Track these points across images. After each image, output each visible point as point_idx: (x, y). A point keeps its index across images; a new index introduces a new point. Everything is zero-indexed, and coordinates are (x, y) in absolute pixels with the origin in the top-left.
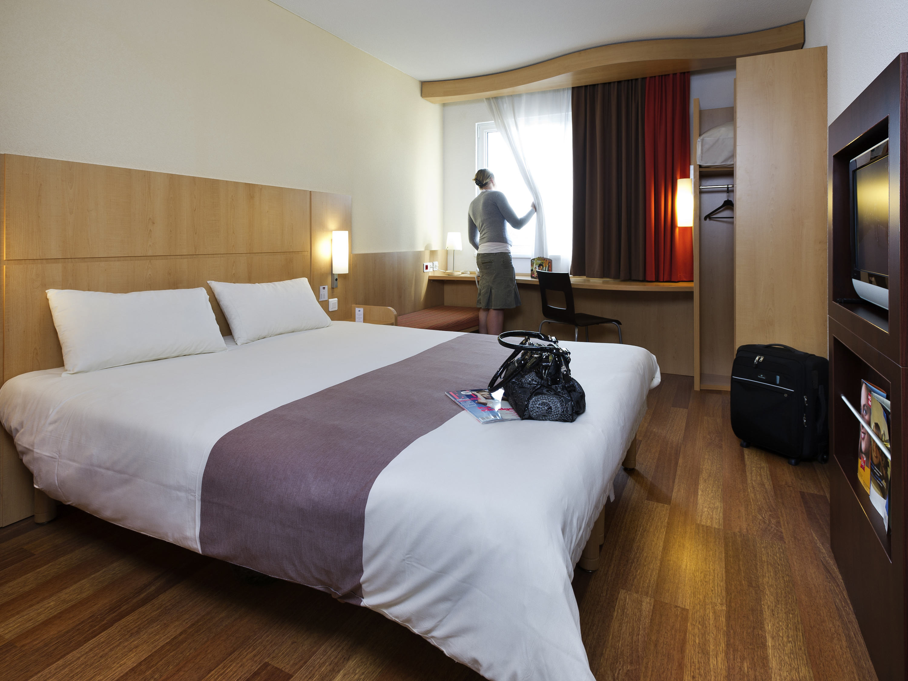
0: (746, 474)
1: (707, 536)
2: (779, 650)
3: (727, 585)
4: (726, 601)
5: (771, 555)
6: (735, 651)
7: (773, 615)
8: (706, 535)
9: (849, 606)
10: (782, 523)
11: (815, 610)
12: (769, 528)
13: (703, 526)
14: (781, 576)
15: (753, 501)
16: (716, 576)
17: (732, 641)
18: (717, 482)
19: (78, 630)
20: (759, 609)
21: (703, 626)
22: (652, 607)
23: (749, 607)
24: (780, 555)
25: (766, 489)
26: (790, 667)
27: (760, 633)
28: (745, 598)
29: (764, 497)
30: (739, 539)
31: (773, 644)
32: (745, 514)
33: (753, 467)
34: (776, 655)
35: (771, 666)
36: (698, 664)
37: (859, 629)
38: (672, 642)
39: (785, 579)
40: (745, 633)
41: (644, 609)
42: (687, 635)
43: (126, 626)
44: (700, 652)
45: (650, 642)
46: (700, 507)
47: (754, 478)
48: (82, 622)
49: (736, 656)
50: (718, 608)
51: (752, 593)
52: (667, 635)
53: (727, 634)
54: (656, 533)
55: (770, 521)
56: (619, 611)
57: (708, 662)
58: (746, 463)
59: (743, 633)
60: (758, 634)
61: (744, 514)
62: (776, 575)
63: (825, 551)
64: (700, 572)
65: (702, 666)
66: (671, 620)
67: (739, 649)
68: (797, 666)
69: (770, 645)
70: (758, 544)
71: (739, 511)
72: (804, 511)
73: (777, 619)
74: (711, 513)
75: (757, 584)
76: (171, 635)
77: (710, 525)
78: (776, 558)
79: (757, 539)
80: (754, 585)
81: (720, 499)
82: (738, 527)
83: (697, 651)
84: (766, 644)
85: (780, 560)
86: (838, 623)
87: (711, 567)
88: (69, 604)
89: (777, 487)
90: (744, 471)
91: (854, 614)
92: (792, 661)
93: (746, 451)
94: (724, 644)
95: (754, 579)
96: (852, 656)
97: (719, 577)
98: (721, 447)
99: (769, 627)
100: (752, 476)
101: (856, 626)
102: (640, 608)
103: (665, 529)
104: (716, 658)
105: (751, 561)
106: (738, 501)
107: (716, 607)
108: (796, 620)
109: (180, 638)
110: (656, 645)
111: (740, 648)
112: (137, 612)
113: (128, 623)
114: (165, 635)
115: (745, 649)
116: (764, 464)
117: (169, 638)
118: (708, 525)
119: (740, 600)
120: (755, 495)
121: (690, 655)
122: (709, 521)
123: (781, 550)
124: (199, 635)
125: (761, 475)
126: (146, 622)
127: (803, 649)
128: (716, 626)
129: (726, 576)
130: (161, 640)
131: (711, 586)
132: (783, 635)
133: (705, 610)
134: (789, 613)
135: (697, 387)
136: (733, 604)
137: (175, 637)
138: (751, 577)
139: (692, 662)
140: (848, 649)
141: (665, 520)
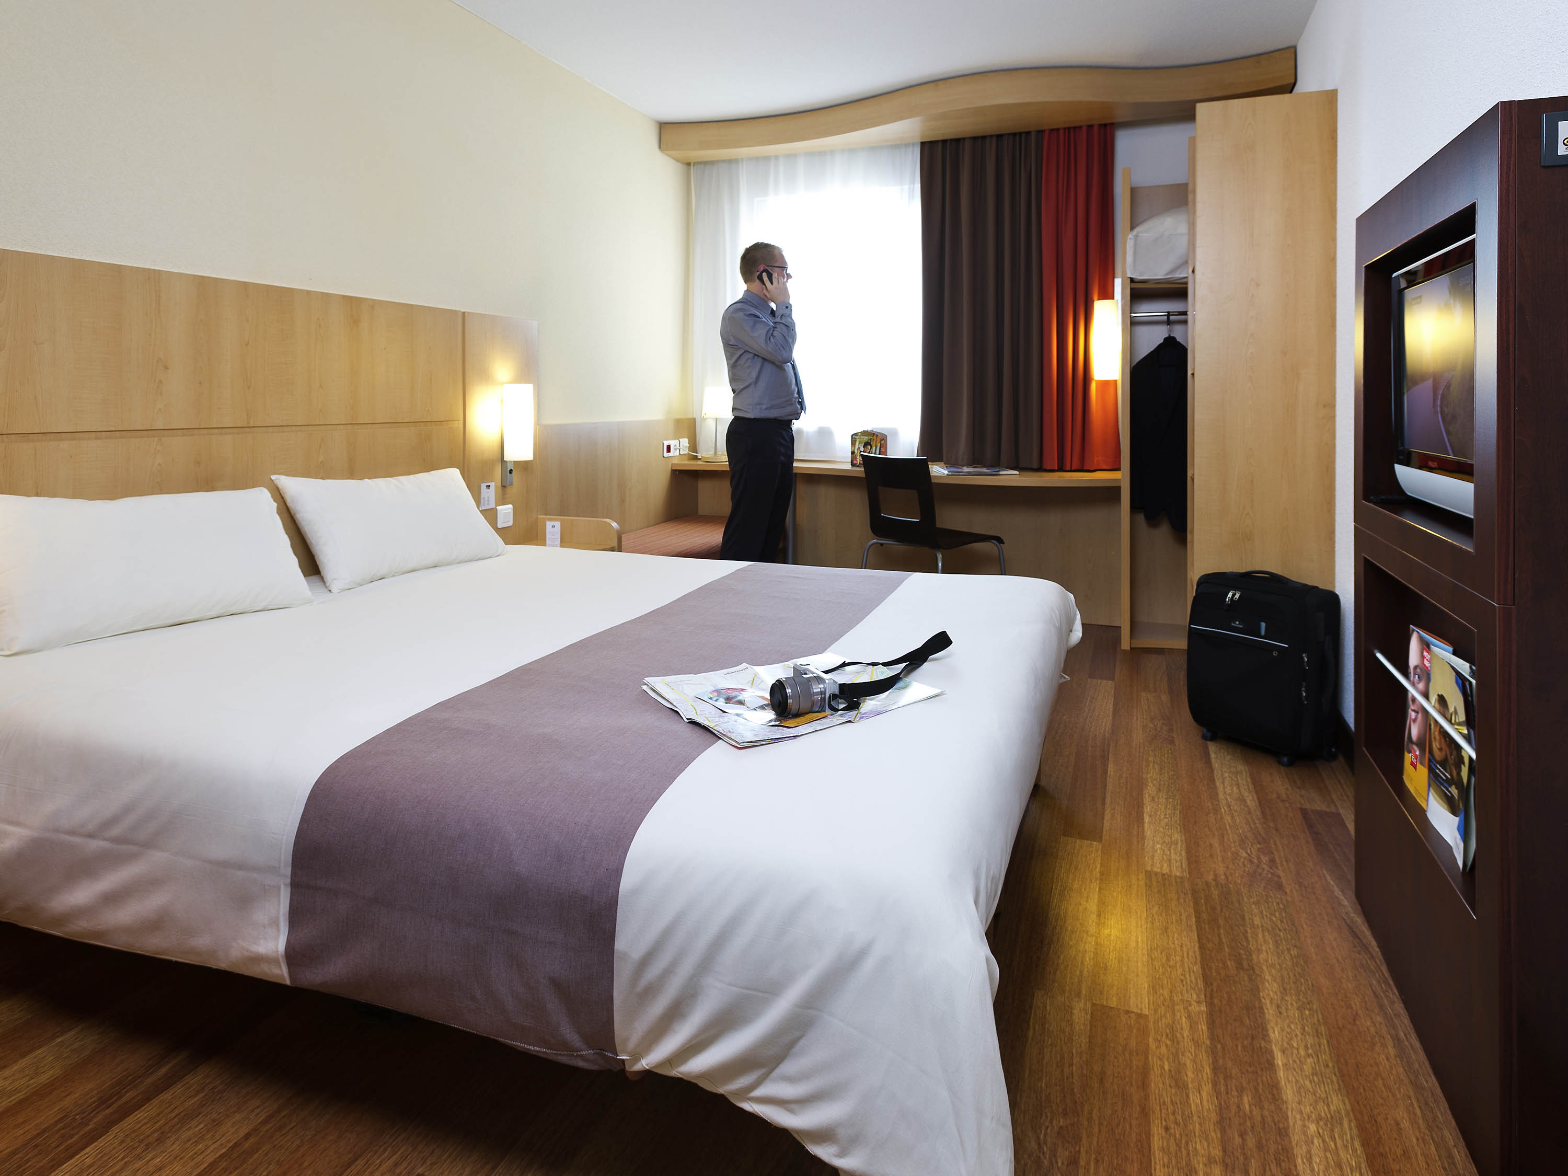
0: (1215, 785)
1: (1165, 890)
2: (1295, 1070)
3: (1203, 969)
4: (1205, 996)
5: (1266, 916)
6: (1227, 1077)
7: (1280, 1013)
8: (1163, 889)
9: (1391, 989)
10: (1278, 861)
11: (1342, 1001)
12: (1260, 870)
13: (1156, 874)
14: (1285, 948)
15: (1230, 827)
16: (1185, 955)
17: (1221, 1062)
18: (1171, 800)
19: (36, 1146)
20: (1257, 1005)
21: (1174, 1042)
22: (1089, 1017)
23: (1242, 1003)
24: (1280, 914)
25: (1248, 807)
26: (1314, 1097)
27: (1263, 1046)
28: (1234, 988)
29: (1247, 820)
30: (1215, 893)
31: (1285, 1061)
32: (1221, 851)
33: (1225, 772)
34: (1290, 1079)
35: (1284, 1098)
36: (1172, 1106)
37: (1412, 1026)
38: (1127, 1072)
39: (1292, 953)
40: (1240, 1048)
41: (1077, 1020)
42: (1150, 1058)
43: (134, 1131)
44: (1172, 1084)
45: (1091, 1075)
46: (1149, 843)
47: (1228, 790)
48: (44, 1131)
49: (1229, 1087)
50: (1194, 1008)
51: (1244, 981)
52: (1118, 1061)
53: (1213, 1051)
54: (1083, 890)
55: (1259, 858)
56: (1037, 1028)
57: (1187, 1100)
58: (1213, 766)
59: (1237, 1046)
60: (1261, 1048)
61: (1219, 851)
62: (1277, 947)
63: (1347, 903)
64: (1159, 951)
65: (1178, 1109)
66: (1121, 1035)
67: (1233, 1075)
68: (1325, 1094)
69: (1280, 1063)
70: (1245, 899)
71: (1211, 845)
72: (1310, 840)
73: (1287, 1020)
74: (1168, 853)
75: (1250, 964)
76: (229, 1141)
77: (1168, 871)
78: (1274, 919)
79: (1243, 890)
80: (1246, 966)
81: (1179, 827)
82: (1212, 873)
83: (1168, 1084)
84: (1274, 1063)
85: (1282, 922)
86: (1379, 1019)
87: (1176, 942)
88: (12, 1098)
89: (1264, 803)
90: (1212, 780)
91: (1401, 1002)
92: (1316, 1087)
93: (1212, 747)
94: (1210, 1067)
95: (1245, 956)
96: (1405, 1070)
97: (1190, 957)
98: (1172, 742)
99: (1275, 1034)
100: (1224, 788)
101: (1407, 1021)
102: (1069, 1018)
103: (1098, 882)
104: (1199, 1092)
105: (1238, 927)
106: (1207, 829)
107: (1190, 1008)
108: (1316, 1018)
109: (247, 1145)
110: (1101, 1081)
111: (1234, 1072)
112: (155, 1102)
113: (140, 1125)
114: (216, 1142)
115: (1242, 1073)
116: (1241, 767)
117: (225, 1147)
118: (1165, 872)
119: (1227, 993)
120: (1233, 817)
121: (1157, 1092)
122: (1165, 865)
123: (1281, 906)
124: (282, 1136)
125: (1238, 785)
126: (176, 1118)
127: (1330, 1065)
128: (1193, 1040)
129: (1202, 954)
130: (209, 1151)
131: (1180, 971)
132: (1298, 1045)
133: (1174, 1014)
134: (1304, 1009)
135: (1125, 644)
136: (1216, 1001)
137: (236, 1143)
138: (1240, 954)
139: (1162, 1103)
140: (1398, 1059)
141: (1096, 868)
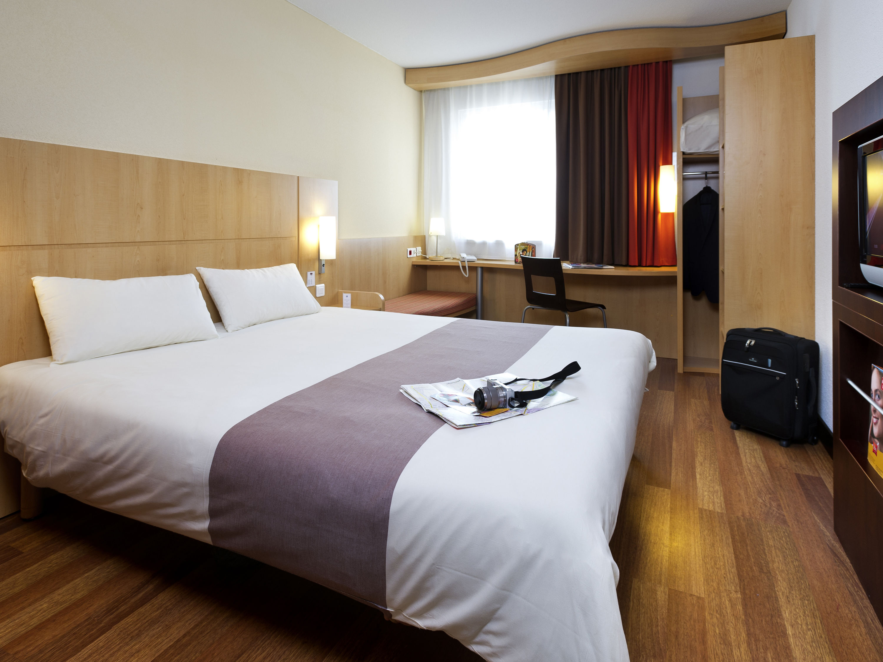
0: (740, 457)
1: (711, 521)
2: (800, 638)
3: (738, 571)
4: (740, 588)
5: (777, 540)
6: (757, 640)
7: (789, 601)
8: (710, 520)
9: (861, 591)
10: (783, 506)
11: (829, 596)
12: (771, 511)
13: (705, 510)
14: (790, 561)
15: (751, 484)
16: (726, 561)
17: (752, 630)
18: (713, 465)
19: (74, 634)
20: (774, 595)
21: (721, 616)
22: (667, 597)
23: (764, 594)
24: (786, 539)
25: (761, 471)
26: (814, 656)
27: (778, 621)
28: (758, 585)
29: (762, 480)
30: (743, 524)
31: (793, 632)
32: (746, 498)
33: (746, 449)
34: (798, 644)
35: (794, 656)
36: (722, 656)
37: (876, 615)
38: (693, 633)
39: (795, 564)
40: (764, 622)
41: (660, 598)
42: (707, 625)
43: (125, 629)
44: (721, 642)
45: (670, 633)
46: (700, 491)
47: (749, 461)
48: (78, 626)
49: (758, 646)
50: (733, 595)
51: (765, 580)
52: (686, 626)
53: (746, 623)
54: (660, 518)
55: (770, 504)
56: (635, 601)
57: (731, 653)
58: (738, 445)
59: (762, 621)
60: (777, 623)
61: (744, 498)
62: (785, 560)
63: (829, 534)
64: (709, 559)
65: (726, 658)
66: (688, 609)
67: (760, 639)
68: (820, 655)
69: (790, 633)
70: (763, 529)
71: (739, 494)
72: (803, 494)
73: (794, 606)
74: (712, 497)
75: (768, 569)
76: (174, 638)
77: (713, 509)
78: (782, 542)
79: (761, 523)
80: (765, 571)
81: (718, 482)
82: (741, 511)
83: (719, 642)
84: (787, 633)
85: (787, 544)
86: (854, 609)
87: (720, 553)
88: (62, 606)
89: (771, 468)
90: (738, 454)
91: (868, 599)
92: (814, 650)
93: (737, 433)
94: (745, 633)
95: (764, 564)
96: (872, 642)
97: (729, 563)
98: (712, 430)
99: (786, 614)
100: (746, 459)
101: (872, 611)
102: (655, 597)
103: (669, 514)
104: (739, 649)
105: (759, 545)
106: (736, 484)
107: (731, 595)
108: (812, 606)
109: (184, 641)
110: (677, 637)
111: (761, 637)
112: (136, 613)
113: (128, 626)
114: (168, 638)
115: (766, 638)
116: (756, 446)
117: (173, 641)
118: (711, 510)
119: (754, 587)
120: (752, 478)
121: (712, 646)
122: (711, 505)
123: (786, 534)
124: (203, 636)
125: (755, 457)
126: (147, 623)
127: (823, 636)
128: (733, 615)
129: (737, 562)
130: (164, 643)
131: (723, 572)
132: (801, 622)
133: (720, 598)
134: (805, 600)
135: (680, 370)
136: (747, 592)
137: (178, 639)
138: (761, 563)
139: (715, 654)
140: (868, 635)
141: (668, 504)
